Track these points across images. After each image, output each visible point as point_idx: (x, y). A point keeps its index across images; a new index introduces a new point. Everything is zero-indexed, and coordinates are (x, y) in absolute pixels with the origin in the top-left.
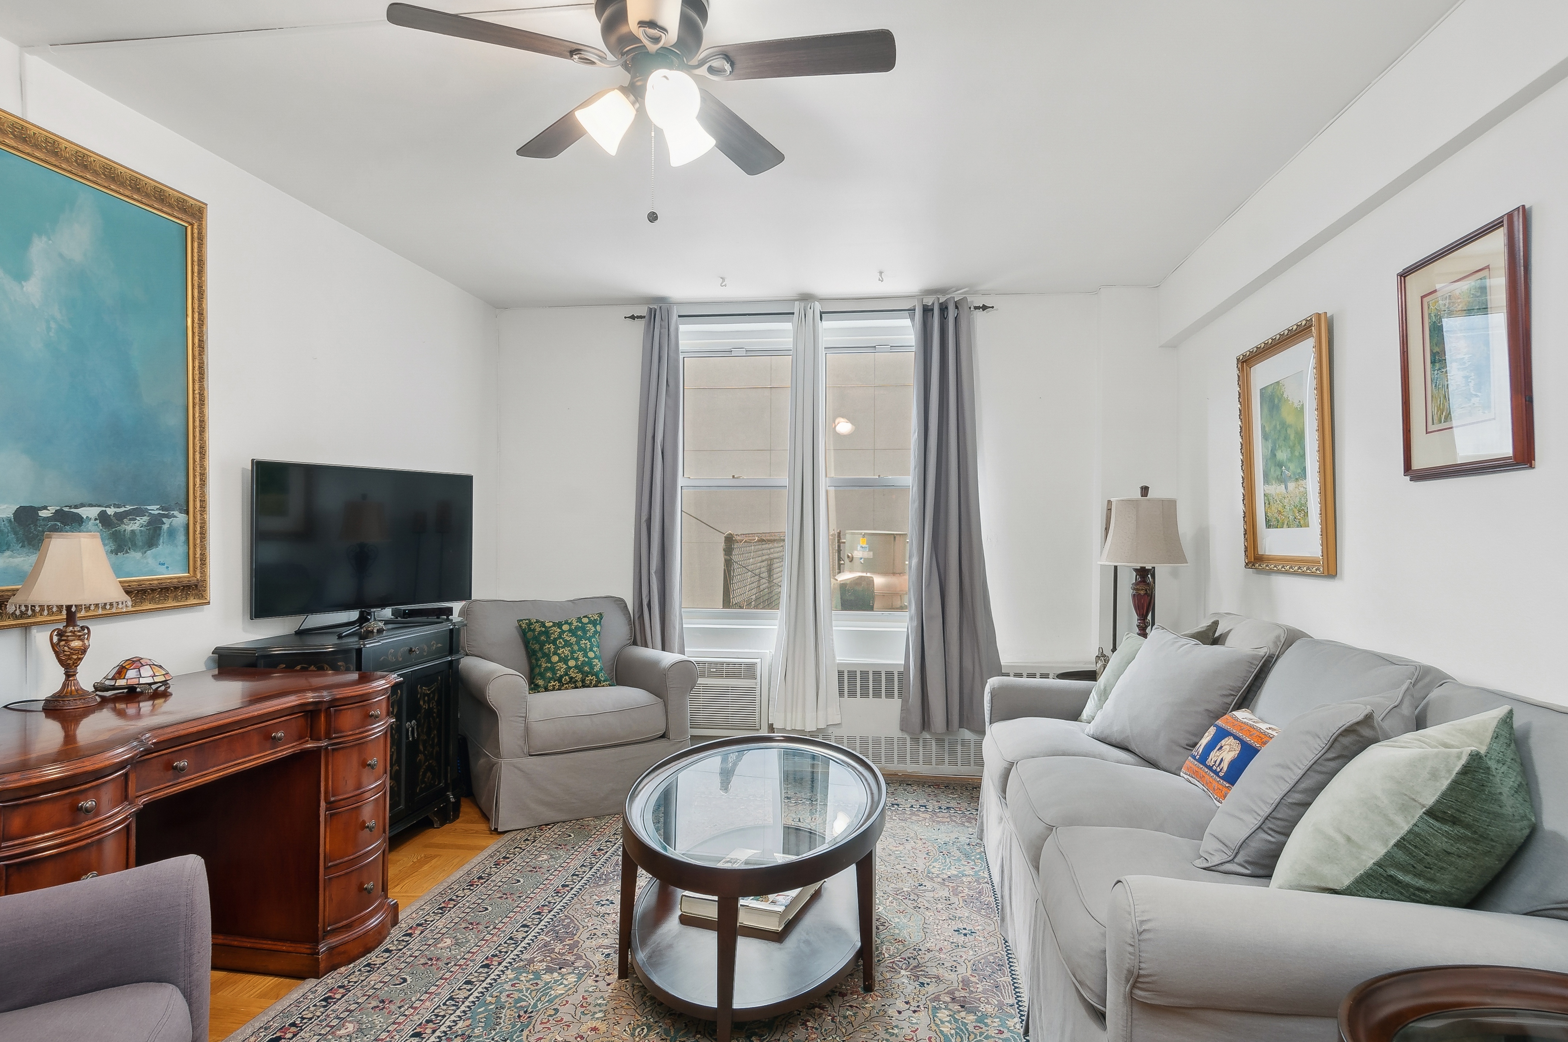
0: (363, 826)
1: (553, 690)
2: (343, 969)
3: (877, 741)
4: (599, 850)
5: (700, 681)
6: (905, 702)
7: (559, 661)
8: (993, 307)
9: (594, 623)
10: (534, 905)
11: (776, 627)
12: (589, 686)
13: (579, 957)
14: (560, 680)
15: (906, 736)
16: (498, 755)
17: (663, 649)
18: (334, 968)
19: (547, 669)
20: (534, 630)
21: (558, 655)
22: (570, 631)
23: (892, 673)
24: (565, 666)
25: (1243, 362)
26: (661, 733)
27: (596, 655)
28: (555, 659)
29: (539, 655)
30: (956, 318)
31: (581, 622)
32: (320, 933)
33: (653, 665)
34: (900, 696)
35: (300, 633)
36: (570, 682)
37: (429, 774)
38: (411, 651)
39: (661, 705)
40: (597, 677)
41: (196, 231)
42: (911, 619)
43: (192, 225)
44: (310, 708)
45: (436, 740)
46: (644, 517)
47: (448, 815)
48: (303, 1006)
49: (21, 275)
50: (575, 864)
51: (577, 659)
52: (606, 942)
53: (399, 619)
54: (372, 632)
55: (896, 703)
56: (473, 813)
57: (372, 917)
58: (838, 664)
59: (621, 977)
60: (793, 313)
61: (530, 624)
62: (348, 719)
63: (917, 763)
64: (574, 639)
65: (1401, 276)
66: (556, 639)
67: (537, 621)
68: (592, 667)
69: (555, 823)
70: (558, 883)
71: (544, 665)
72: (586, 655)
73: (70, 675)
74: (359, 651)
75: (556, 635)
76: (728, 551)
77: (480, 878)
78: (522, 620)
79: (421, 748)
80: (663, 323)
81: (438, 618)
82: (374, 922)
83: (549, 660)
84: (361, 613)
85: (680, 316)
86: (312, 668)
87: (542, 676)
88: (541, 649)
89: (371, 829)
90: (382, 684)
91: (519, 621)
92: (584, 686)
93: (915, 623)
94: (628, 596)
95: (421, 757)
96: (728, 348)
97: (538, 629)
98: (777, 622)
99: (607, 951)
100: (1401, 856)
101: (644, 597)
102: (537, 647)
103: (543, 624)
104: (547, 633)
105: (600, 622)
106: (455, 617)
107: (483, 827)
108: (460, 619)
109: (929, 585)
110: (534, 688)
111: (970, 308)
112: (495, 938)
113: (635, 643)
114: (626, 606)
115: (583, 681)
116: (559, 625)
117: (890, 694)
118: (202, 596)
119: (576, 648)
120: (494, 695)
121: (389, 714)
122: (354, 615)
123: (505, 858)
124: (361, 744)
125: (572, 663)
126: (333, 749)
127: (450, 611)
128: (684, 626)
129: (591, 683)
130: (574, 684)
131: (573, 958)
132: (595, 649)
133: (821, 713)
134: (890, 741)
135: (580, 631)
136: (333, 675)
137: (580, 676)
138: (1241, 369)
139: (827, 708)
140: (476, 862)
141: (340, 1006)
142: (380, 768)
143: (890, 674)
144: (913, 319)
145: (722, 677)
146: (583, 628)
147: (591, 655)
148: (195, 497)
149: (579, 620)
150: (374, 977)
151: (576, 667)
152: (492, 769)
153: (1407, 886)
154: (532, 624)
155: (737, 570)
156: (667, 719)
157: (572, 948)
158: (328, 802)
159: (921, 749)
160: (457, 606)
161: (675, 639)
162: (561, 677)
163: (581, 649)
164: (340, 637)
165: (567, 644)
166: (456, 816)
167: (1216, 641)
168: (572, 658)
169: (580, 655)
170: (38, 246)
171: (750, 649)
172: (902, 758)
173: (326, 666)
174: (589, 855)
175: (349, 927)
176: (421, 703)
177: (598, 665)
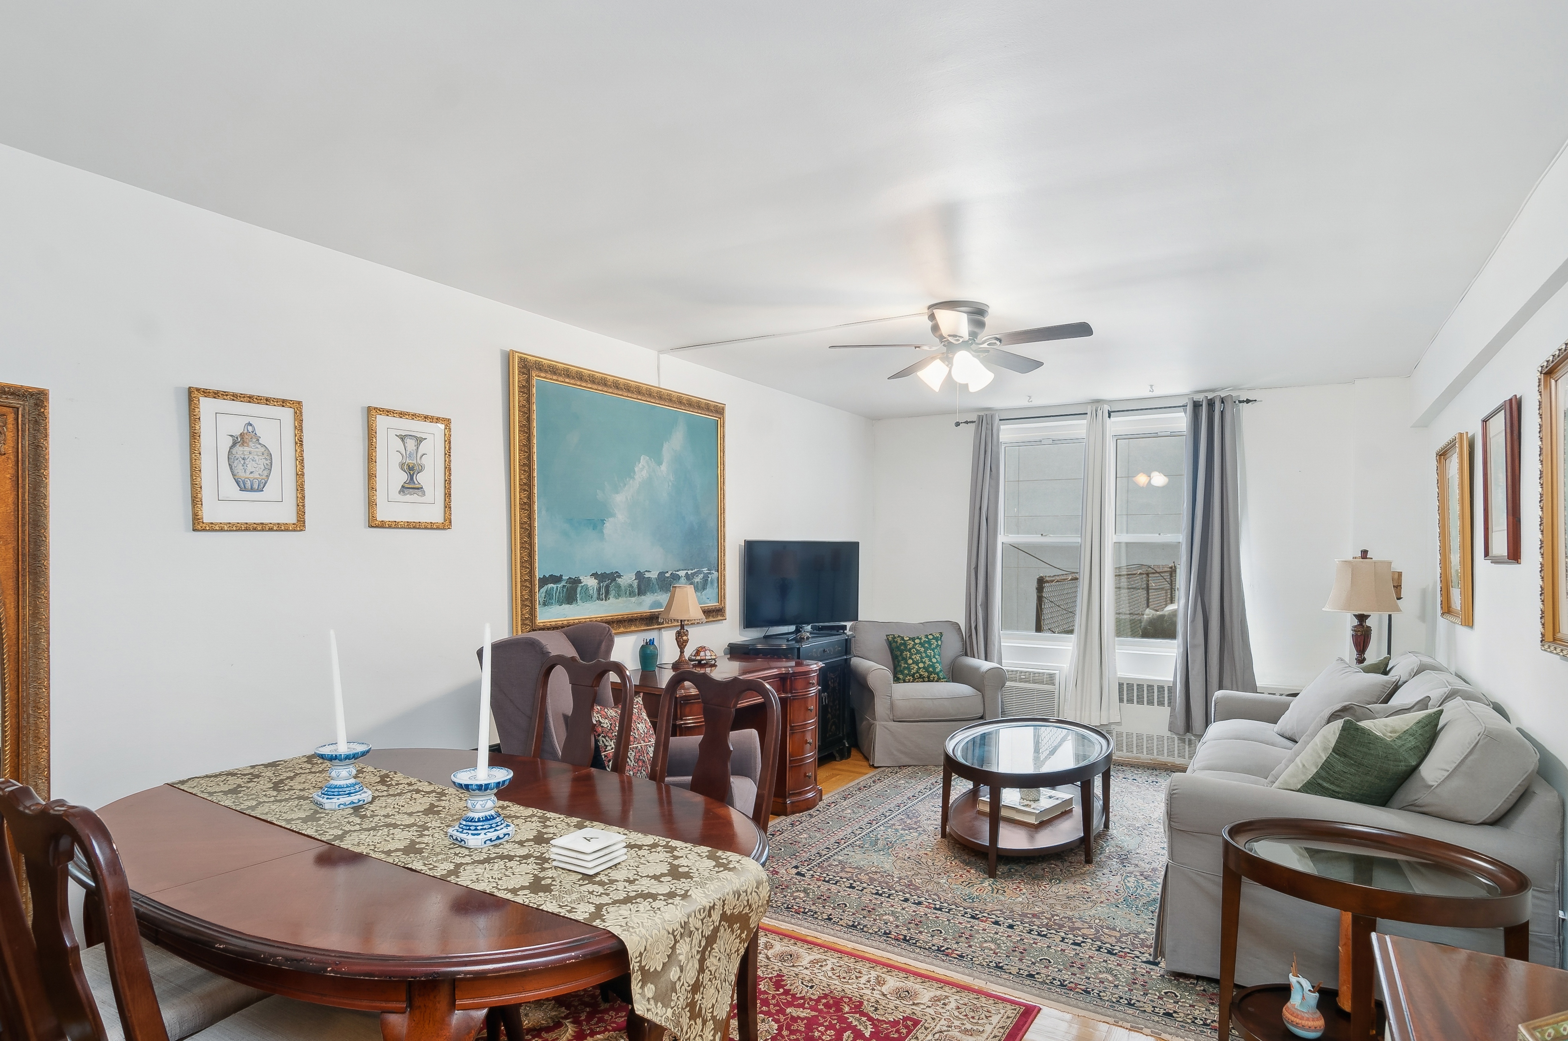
0: (806, 742)
1: (909, 682)
2: (797, 814)
3: (1150, 738)
4: (936, 782)
5: (1008, 684)
6: (1173, 710)
7: (913, 663)
8: (1255, 401)
9: (936, 639)
10: (896, 802)
11: (1071, 648)
12: (932, 681)
13: (920, 827)
14: (913, 676)
15: (1174, 736)
16: (874, 719)
17: (986, 659)
18: (793, 813)
19: (905, 668)
20: (897, 642)
21: (912, 659)
22: (920, 643)
23: (1163, 687)
24: (916, 667)
25: (1441, 455)
26: (980, 715)
27: (937, 661)
28: (910, 661)
29: (900, 658)
30: (1222, 411)
31: (928, 638)
32: (787, 794)
33: (976, 669)
34: (1169, 704)
35: (766, 637)
36: (920, 678)
37: (833, 727)
38: (824, 651)
39: (980, 697)
40: (938, 675)
41: (722, 421)
42: (1178, 646)
43: (720, 418)
44: (782, 676)
45: (838, 707)
46: (973, 566)
47: (844, 755)
48: (782, 825)
49: (660, 463)
50: (921, 787)
51: (924, 663)
52: (936, 823)
53: (815, 631)
54: (804, 638)
55: (1166, 710)
56: (859, 756)
57: (810, 792)
58: (1119, 678)
59: (942, 837)
60: (1087, 414)
61: (894, 638)
62: (799, 684)
63: (1184, 757)
64: (922, 649)
65: (1483, 421)
66: (910, 649)
67: (899, 636)
68: (934, 668)
69: (909, 766)
70: (910, 795)
71: (903, 665)
72: (930, 660)
73: (682, 652)
74: (799, 649)
75: (911, 646)
76: (1040, 589)
77: (865, 787)
78: (889, 635)
79: (829, 710)
80: (988, 426)
81: (838, 631)
82: (810, 795)
83: (906, 663)
84: (797, 627)
85: (1000, 420)
86: (776, 657)
87: (902, 672)
88: (901, 655)
89: (810, 744)
90: (815, 666)
91: (887, 636)
92: (929, 681)
93: (1181, 650)
94: (961, 620)
95: (829, 716)
96: (1038, 439)
97: (899, 641)
98: (1071, 644)
99: (937, 827)
100: (1323, 774)
101: (972, 622)
102: (898, 653)
103: (903, 638)
104: (905, 644)
105: (941, 638)
106: (847, 632)
107: (866, 763)
108: (851, 633)
109: (1193, 621)
110: (897, 680)
111: (1235, 402)
112: (874, 813)
113: (966, 655)
114: (960, 628)
115: (928, 677)
116: (913, 639)
117: (1161, 703)
118: (723, 615)
119: (924, 655)
120: (873, 681)
121: (819, 684)
122: (792, 628)
123: (879, 779)
124: (805, 699)
125: (921, 665)
126: (793, 699)
127: (844, 627)
128: (1002, 644)
129: (934, 679)
130: (922, 679)
131: (916, 827)
132: (937, 657)
133: (1104, 713)
134: (1160, 738)
135: (926, 644)
136: (786, 661)
137: (926, 674)
138: (1439, 461)
139: (1109, 710)
140: (862, 780)
141: (799, 828)
142: (814, 713)
143: (1161, 689)
144: (1185, 413)
145: (1030, 683)
146: (929, 642)
147: (934, 660)
148: (721, 563)
149: (927, 636)
150: (813, 820)
151: (924, 668)
152: (871, 727)
153: (1328, 789)
154: (895, 638)
155: (1046, 605)
156: (984, 706)
157: (916, 823)
158: (791, 726)
159: (1187, 747)
160: (849, 624)
161: (995, 654)
162: (914, 673)
163: (927, 656)
164: (788, 640)
165: (918, 652)
166: (849, 756)
167: (1386, 673)
168: (922, 662)
169: (926, 660)
170: (666, 446)
171: (1052, 663)
172: (1171, 753)
173: (782, 657)
174: (929, 784)
175: (800, 794)
176: (830, 683)
177: (939, 668)
